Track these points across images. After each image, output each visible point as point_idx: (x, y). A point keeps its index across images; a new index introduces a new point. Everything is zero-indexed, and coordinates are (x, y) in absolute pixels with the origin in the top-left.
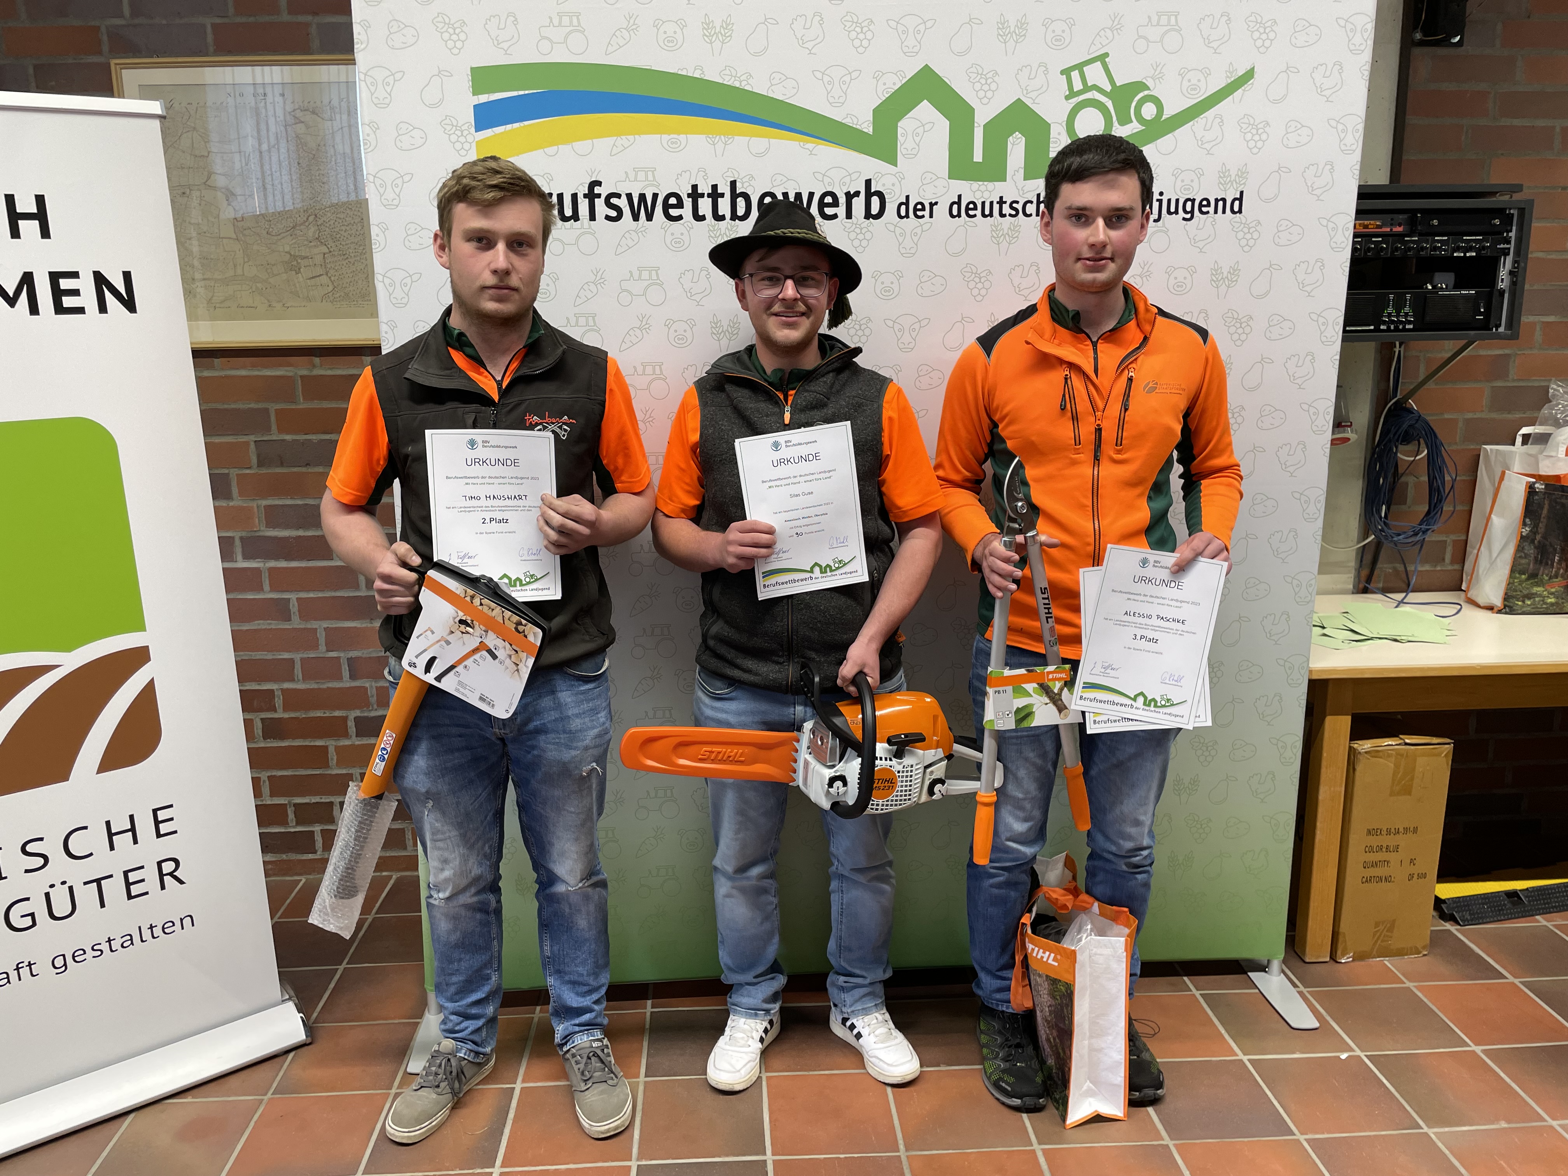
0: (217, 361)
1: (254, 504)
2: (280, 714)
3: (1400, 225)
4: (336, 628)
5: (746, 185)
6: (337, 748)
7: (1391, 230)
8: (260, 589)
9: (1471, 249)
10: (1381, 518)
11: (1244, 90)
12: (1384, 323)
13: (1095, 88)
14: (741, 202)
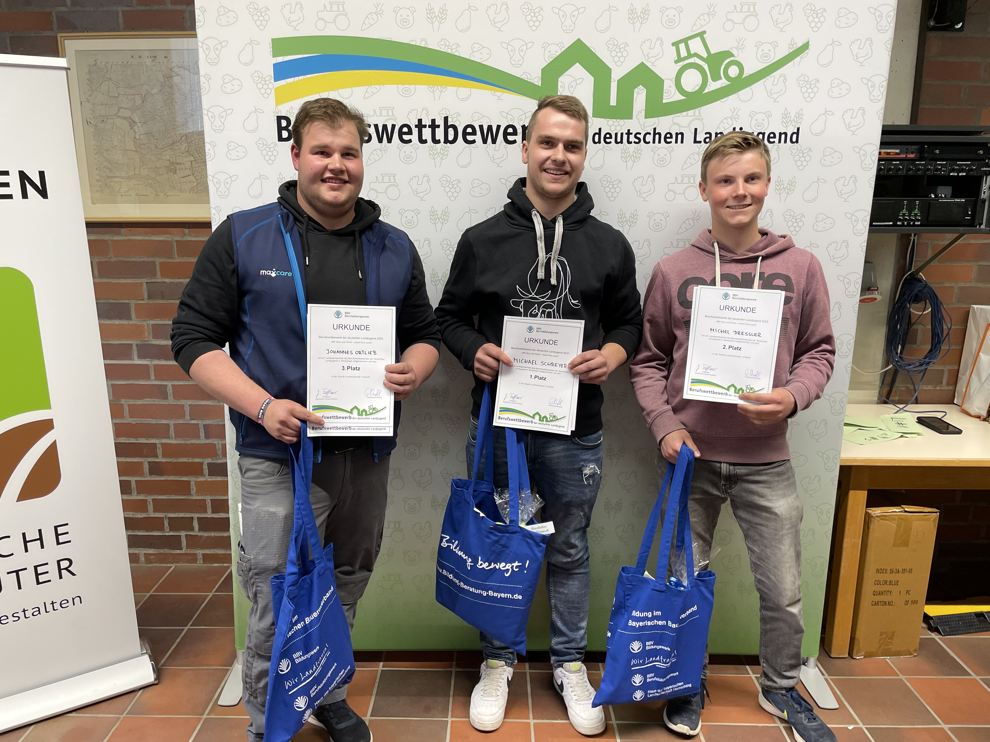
0: (123, 230)
1: (145, 323)
2: (160, 459)
3: (912, 153)
4: (196, 405)
5: (454, 120)
6: (195, 482)
7: (906, 156)
8: (149, 378)
9: (962, 170)
10: (897, 353)
11: (801, 58)
12: (900, 220)
13: (696, 55)
14: (451, 131)
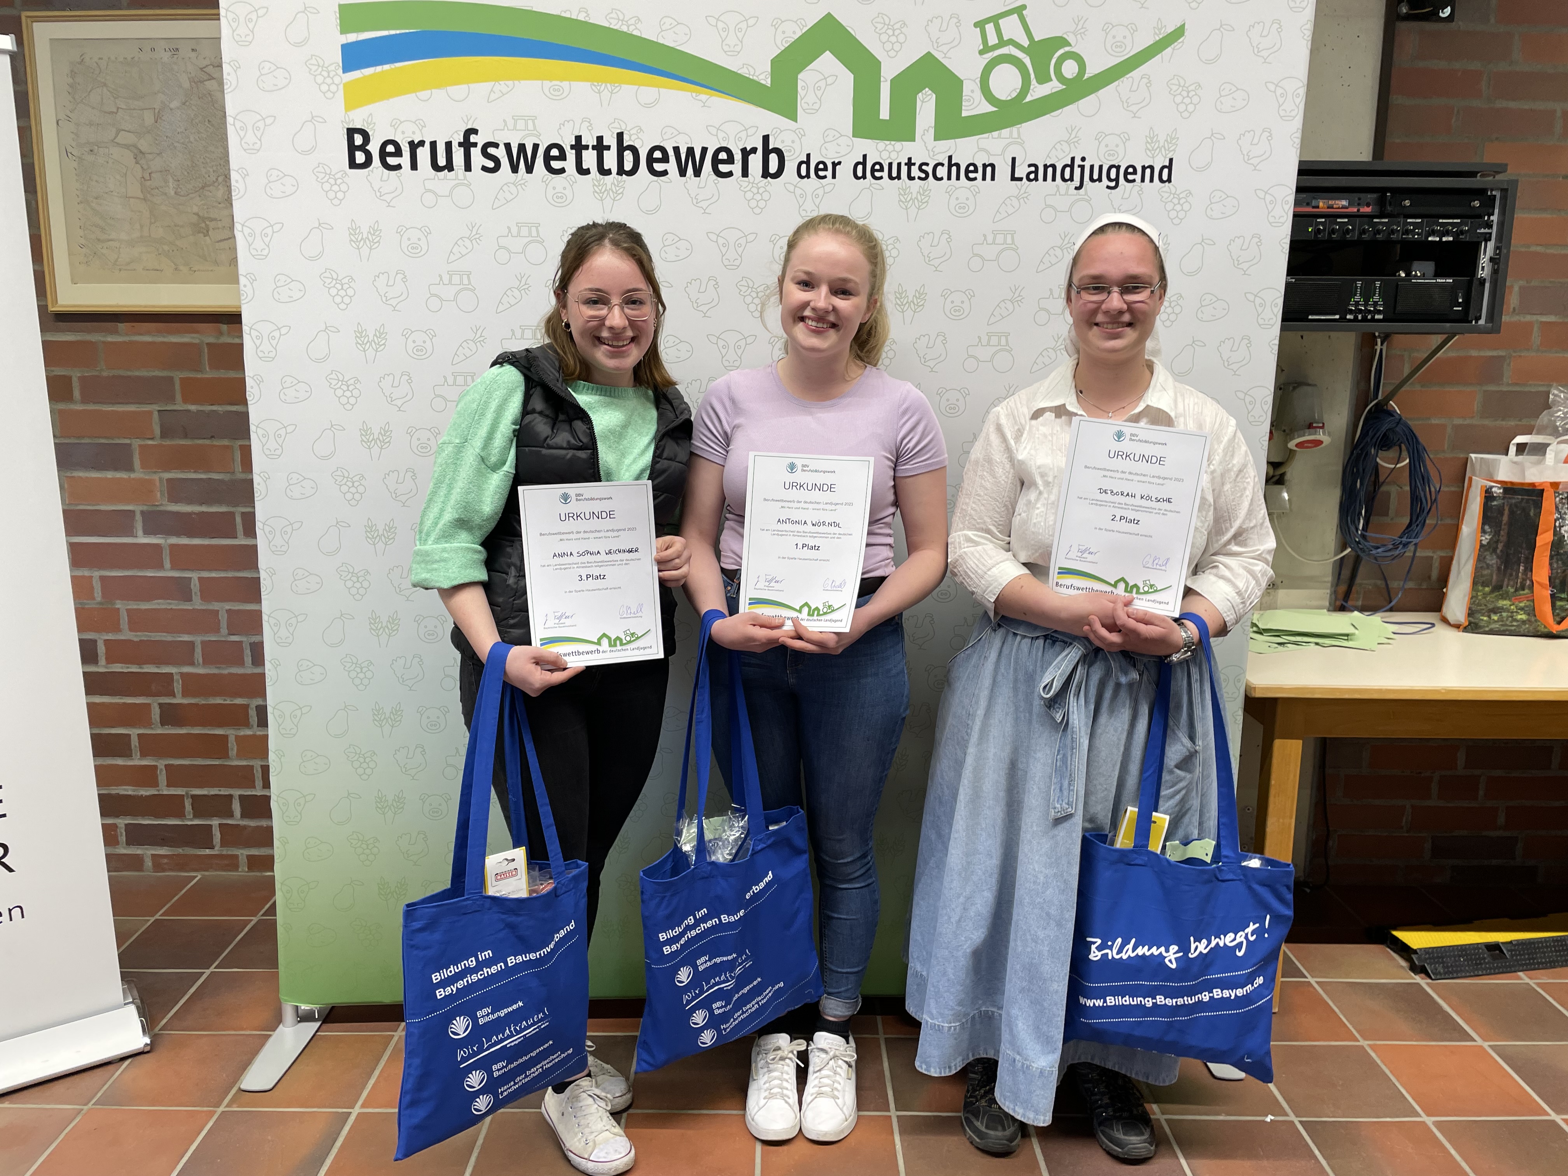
0: (121, 326)
1: (156, 477)
2: (178, 700)
3: (1368, 205)
4: (239, 611)
5: (633, 138)
6: (237, 737)
7: (1358, 211)
8: (161, 566)
9: (1447, 233)
10: (1357, 529)
11: (1174, 49)
12: (1351, 312)
13: (1012, 42)
14: (628, 156)
